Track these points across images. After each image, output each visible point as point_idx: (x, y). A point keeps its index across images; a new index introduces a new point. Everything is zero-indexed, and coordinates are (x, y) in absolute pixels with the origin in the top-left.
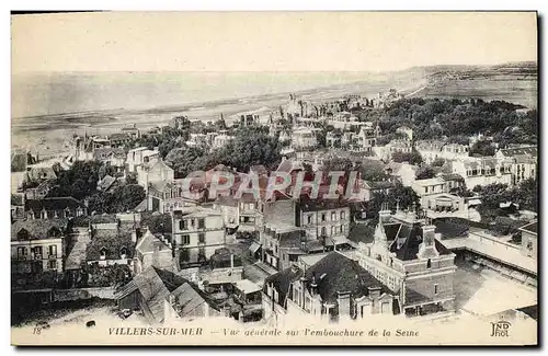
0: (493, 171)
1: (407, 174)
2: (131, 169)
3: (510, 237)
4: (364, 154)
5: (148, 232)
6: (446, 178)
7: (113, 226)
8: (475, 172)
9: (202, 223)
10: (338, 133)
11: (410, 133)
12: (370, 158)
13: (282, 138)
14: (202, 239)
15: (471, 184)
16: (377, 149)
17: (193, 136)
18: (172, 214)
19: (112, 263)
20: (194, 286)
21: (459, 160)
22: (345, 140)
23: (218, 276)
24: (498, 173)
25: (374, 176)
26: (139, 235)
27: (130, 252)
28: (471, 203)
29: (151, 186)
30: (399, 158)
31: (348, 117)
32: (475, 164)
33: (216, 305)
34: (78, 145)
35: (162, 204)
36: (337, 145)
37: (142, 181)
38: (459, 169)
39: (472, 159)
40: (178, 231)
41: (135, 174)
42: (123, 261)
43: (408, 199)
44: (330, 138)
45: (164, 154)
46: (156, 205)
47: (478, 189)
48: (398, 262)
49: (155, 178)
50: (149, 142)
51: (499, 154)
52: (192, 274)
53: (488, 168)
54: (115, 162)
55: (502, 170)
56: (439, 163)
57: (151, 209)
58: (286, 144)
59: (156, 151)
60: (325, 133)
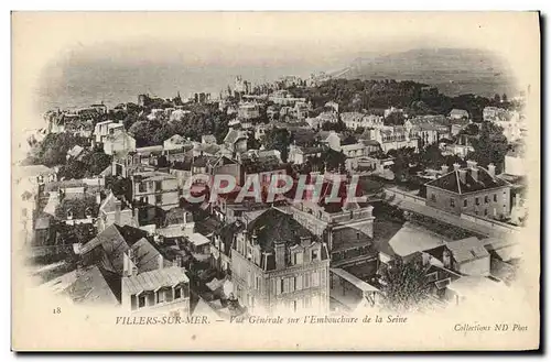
0: (403, 137)
1: (333, 140)
2: (98, 140)
3: (417, 192)
4: (297, 124)
5: (111, 195)
6: (366, 144)
7: (81, 190)
8: (389, 138)
9: (159, 185)
10: (278, 107)
11: (336, 106)
12: (304, 127)
13: (230, 112)
14: (159, 199)
15: (387, 147)
16: (309, 120)
17: (154, 111)
18: (132, 178)
19: (78, 222)
20: (151, 240)
21: (376, 129)
22: (282, 112)
23: (172, 231)
24: (408, 139)
25: (309, 141)
26: (103, 197)
27: (95, 212)
28: (386, 163)
29: (115, 153)
30: (328, 127)
31: (285, 94)
32: (388, 132)
33: (170, 256)
34: (51, 121)
35: (124, 170)
36: (276, 117)
37: (108, 150)
38: (376, 136)
39: (386, 128)
40: (138, 193)
41: (102, 144)
42: (89, 220)
43: (335, 161)
44: (270, 111)
45: (127, 126)
46: (119, 169)
47: (392, 152)
48: (327, 215)
49: (119, 147)
50: (114, 116)
51: (408, 123)
52: (150, 229)
53: (398, 134)
54: (85, 134)
55: (410, 136)
56: (361, 130)
57: (114, 173)
58: (233, 116)
59: (121, 124)
60: (266, 107)
